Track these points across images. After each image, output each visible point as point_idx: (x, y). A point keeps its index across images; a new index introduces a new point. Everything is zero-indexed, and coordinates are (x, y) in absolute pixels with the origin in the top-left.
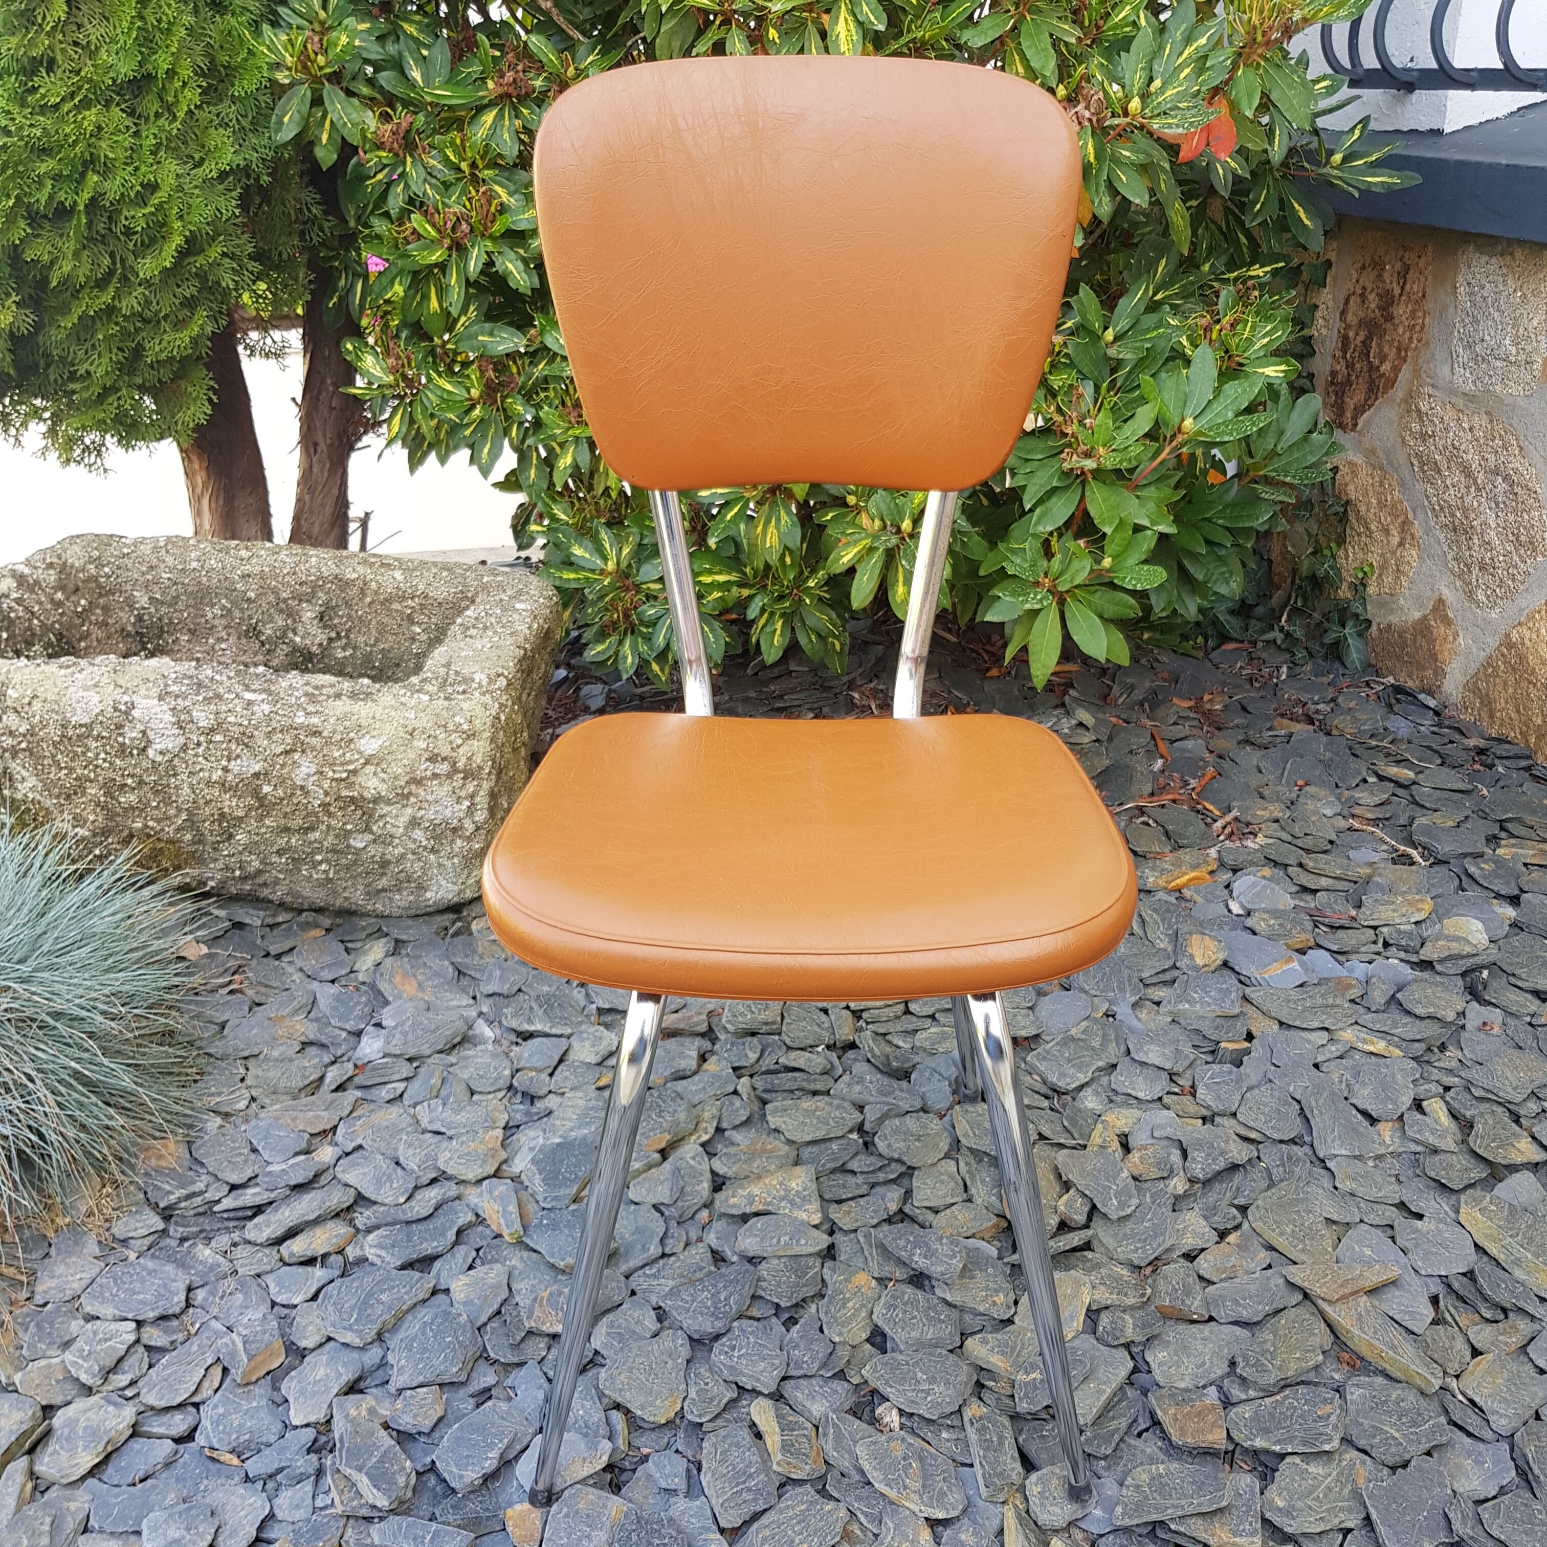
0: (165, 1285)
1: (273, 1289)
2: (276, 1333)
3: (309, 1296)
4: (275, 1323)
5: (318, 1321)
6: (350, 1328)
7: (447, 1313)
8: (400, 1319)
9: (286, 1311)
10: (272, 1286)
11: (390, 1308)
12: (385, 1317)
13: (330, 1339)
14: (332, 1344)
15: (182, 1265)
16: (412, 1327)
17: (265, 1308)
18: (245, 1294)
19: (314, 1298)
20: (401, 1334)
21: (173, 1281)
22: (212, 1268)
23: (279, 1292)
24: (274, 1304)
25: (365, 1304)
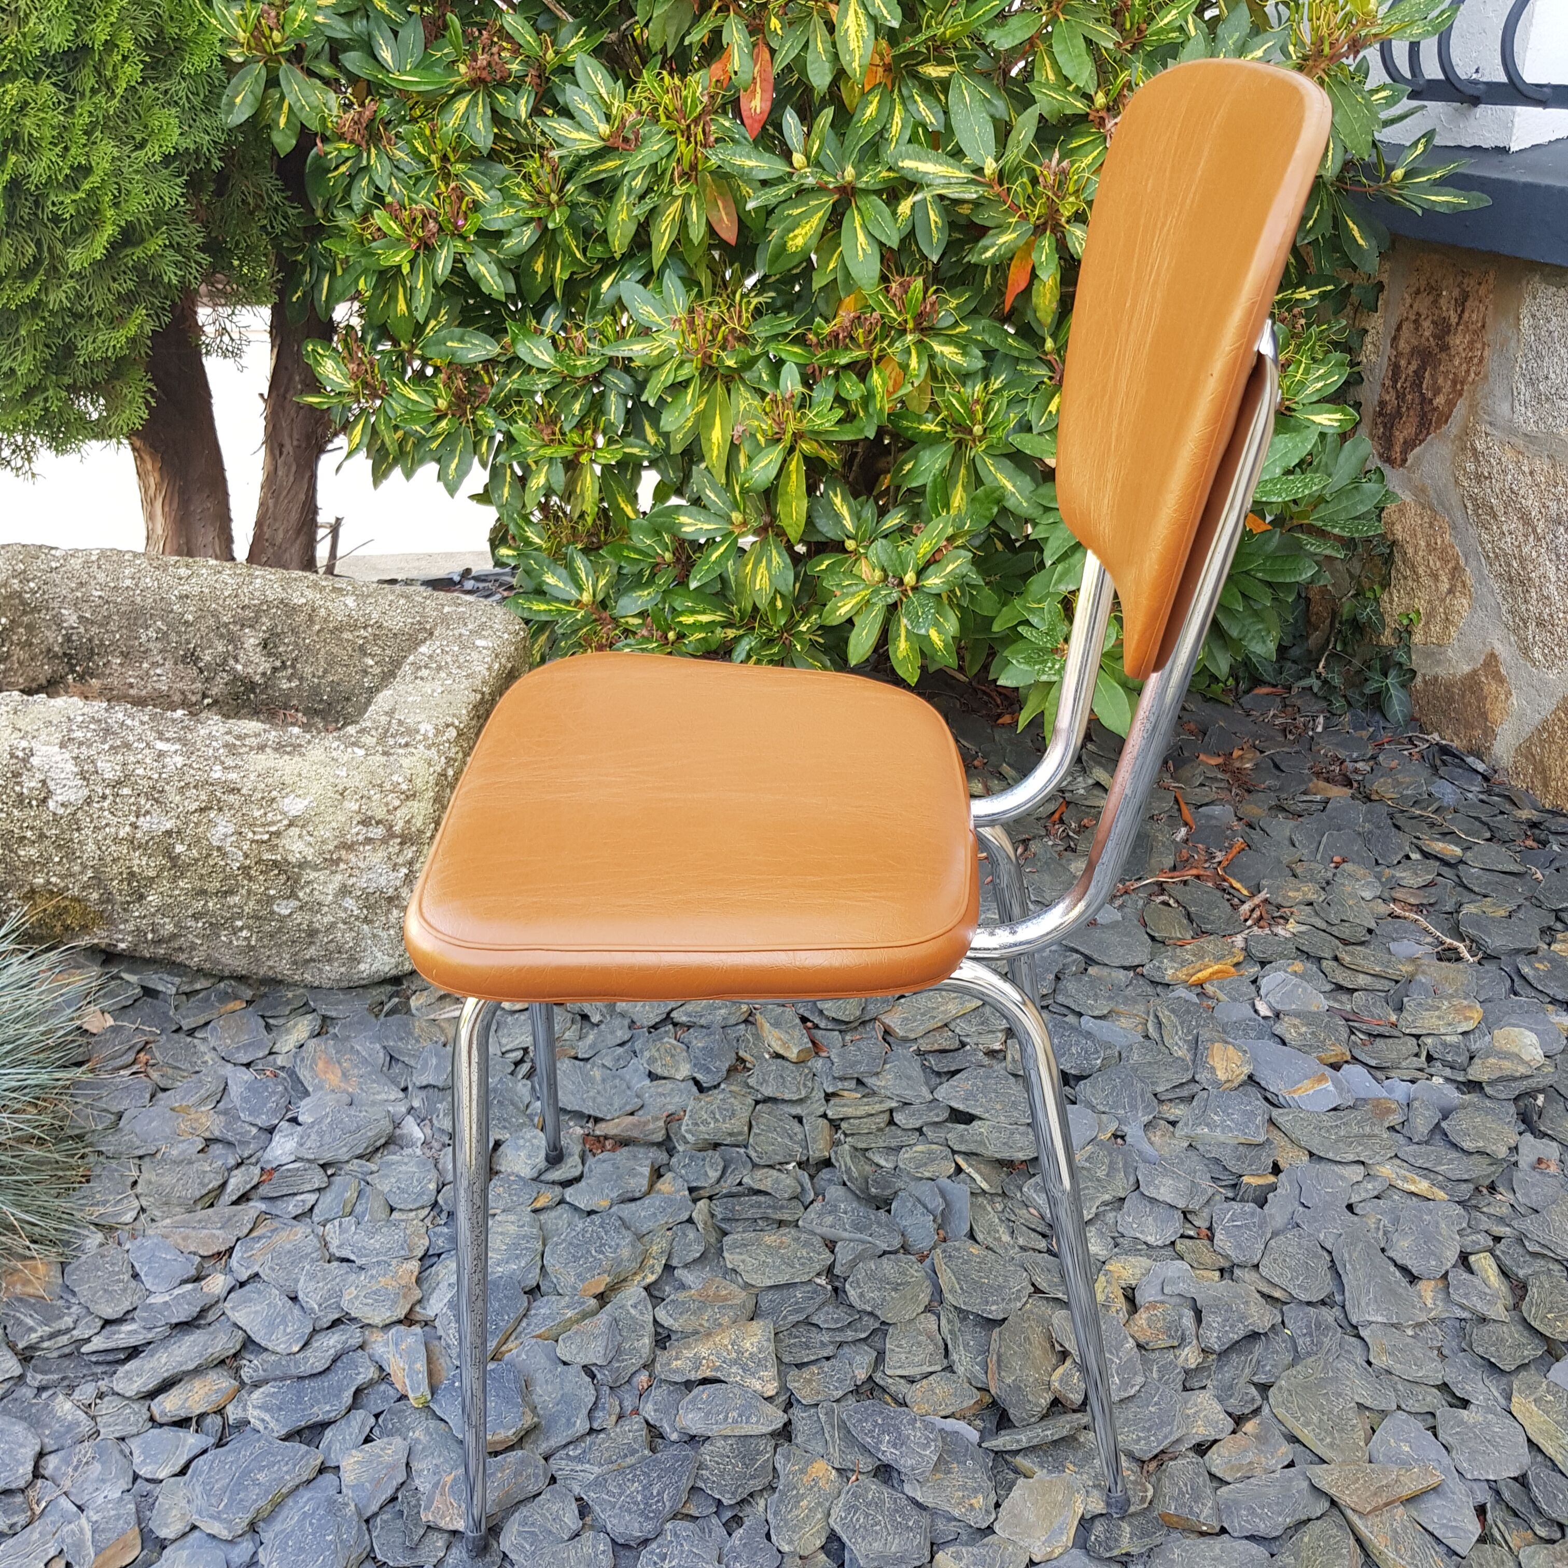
0: (11, 1450)
1: (137, 1459)
2: (133, 1520)
3: (177, 1469)
4: (132, 1506)
5: (184, 1503)
6: (217, 1517)
7: (331, 1502)
8: (277, 1505)
9: (150, 1487)
10: (136, 1453)
11: (267, 1492)
12: (261, 1503)
13: (194, 1527)
14: (196, 1534)
15: (34, 1423)
16: (289, 1519)
17: (124, 1484)
18: (103, 1464)
19: (183, 1472)
20: (277, 1526)
21: (22, 1446)
22: (69, 1428)
23: (143, 1462)
24: (136, 1477)
25: (239, 1484)
